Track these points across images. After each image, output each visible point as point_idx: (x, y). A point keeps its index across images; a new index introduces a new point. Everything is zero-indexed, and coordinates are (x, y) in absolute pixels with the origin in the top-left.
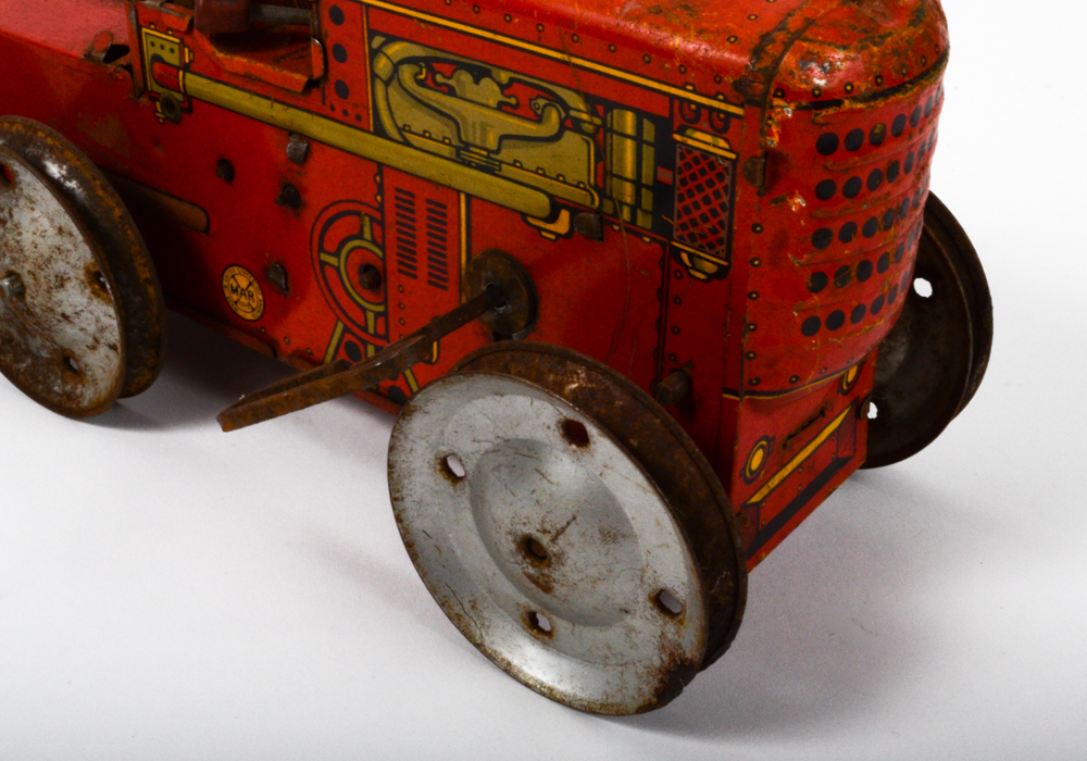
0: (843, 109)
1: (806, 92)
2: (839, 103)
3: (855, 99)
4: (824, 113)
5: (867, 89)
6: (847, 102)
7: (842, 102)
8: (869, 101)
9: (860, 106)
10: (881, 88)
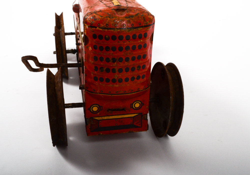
0: (96, 29)
1: (90, 23)
2: (96, 27)
3: (100, 28)
4: (92, 29)
5: (103, 26)
6: (98, 28)
7: (97, 28)
8: (103, 29)
9: (101, 29)
10: (107, 27)
